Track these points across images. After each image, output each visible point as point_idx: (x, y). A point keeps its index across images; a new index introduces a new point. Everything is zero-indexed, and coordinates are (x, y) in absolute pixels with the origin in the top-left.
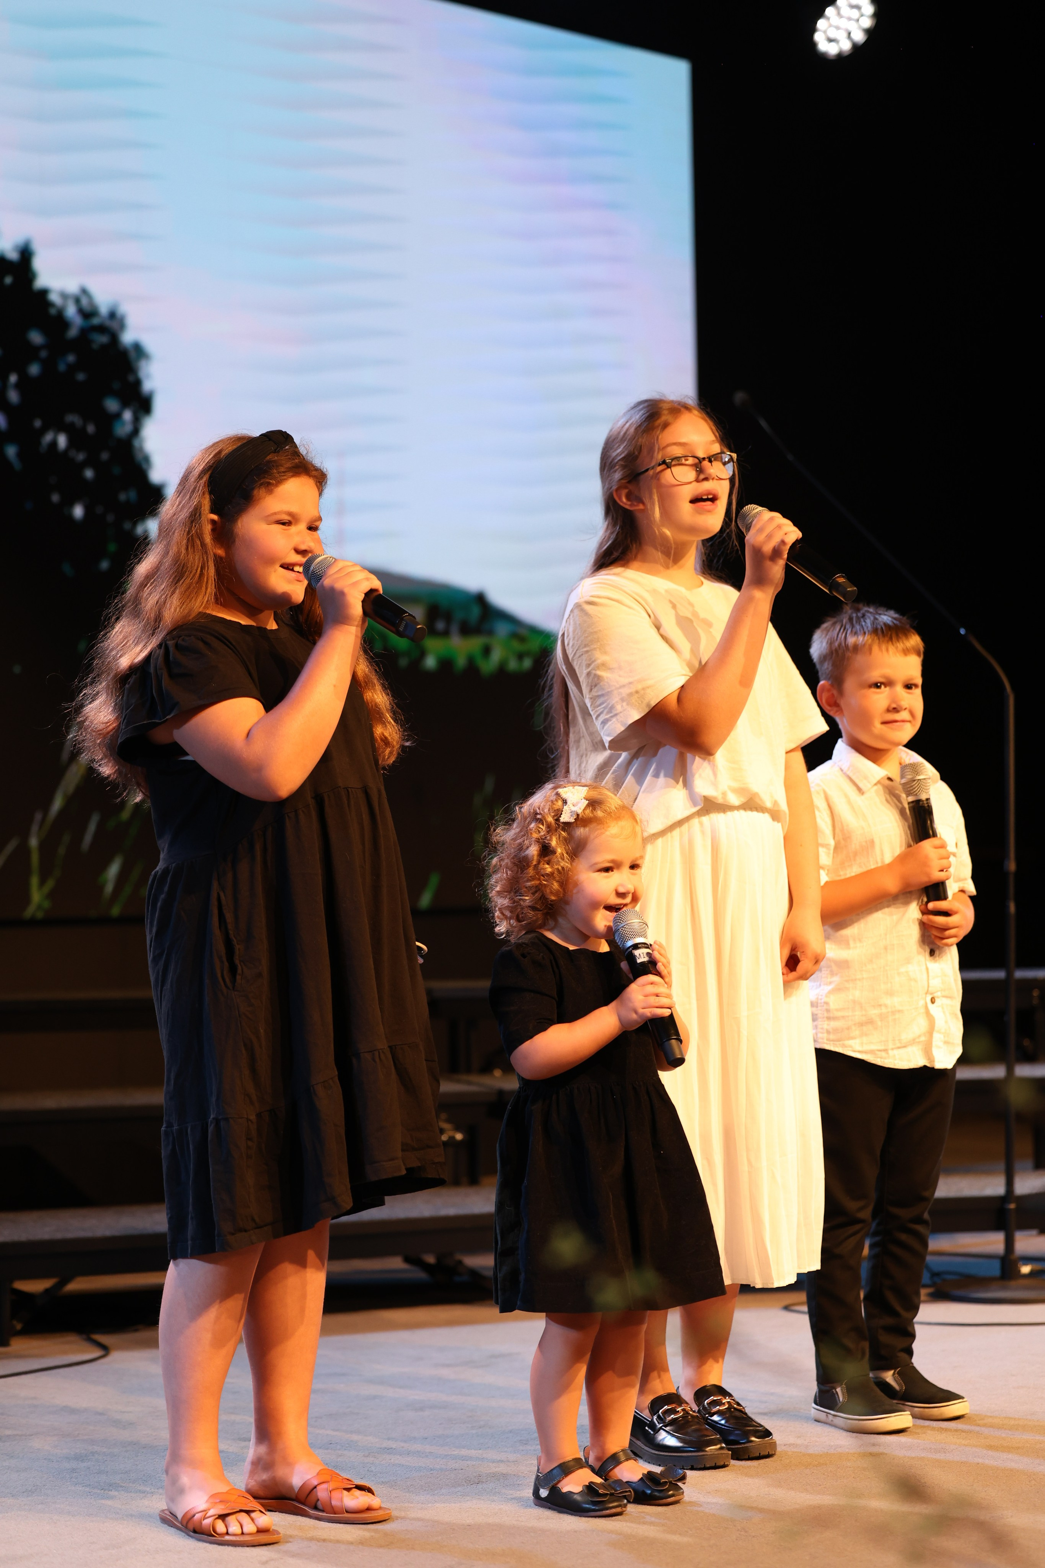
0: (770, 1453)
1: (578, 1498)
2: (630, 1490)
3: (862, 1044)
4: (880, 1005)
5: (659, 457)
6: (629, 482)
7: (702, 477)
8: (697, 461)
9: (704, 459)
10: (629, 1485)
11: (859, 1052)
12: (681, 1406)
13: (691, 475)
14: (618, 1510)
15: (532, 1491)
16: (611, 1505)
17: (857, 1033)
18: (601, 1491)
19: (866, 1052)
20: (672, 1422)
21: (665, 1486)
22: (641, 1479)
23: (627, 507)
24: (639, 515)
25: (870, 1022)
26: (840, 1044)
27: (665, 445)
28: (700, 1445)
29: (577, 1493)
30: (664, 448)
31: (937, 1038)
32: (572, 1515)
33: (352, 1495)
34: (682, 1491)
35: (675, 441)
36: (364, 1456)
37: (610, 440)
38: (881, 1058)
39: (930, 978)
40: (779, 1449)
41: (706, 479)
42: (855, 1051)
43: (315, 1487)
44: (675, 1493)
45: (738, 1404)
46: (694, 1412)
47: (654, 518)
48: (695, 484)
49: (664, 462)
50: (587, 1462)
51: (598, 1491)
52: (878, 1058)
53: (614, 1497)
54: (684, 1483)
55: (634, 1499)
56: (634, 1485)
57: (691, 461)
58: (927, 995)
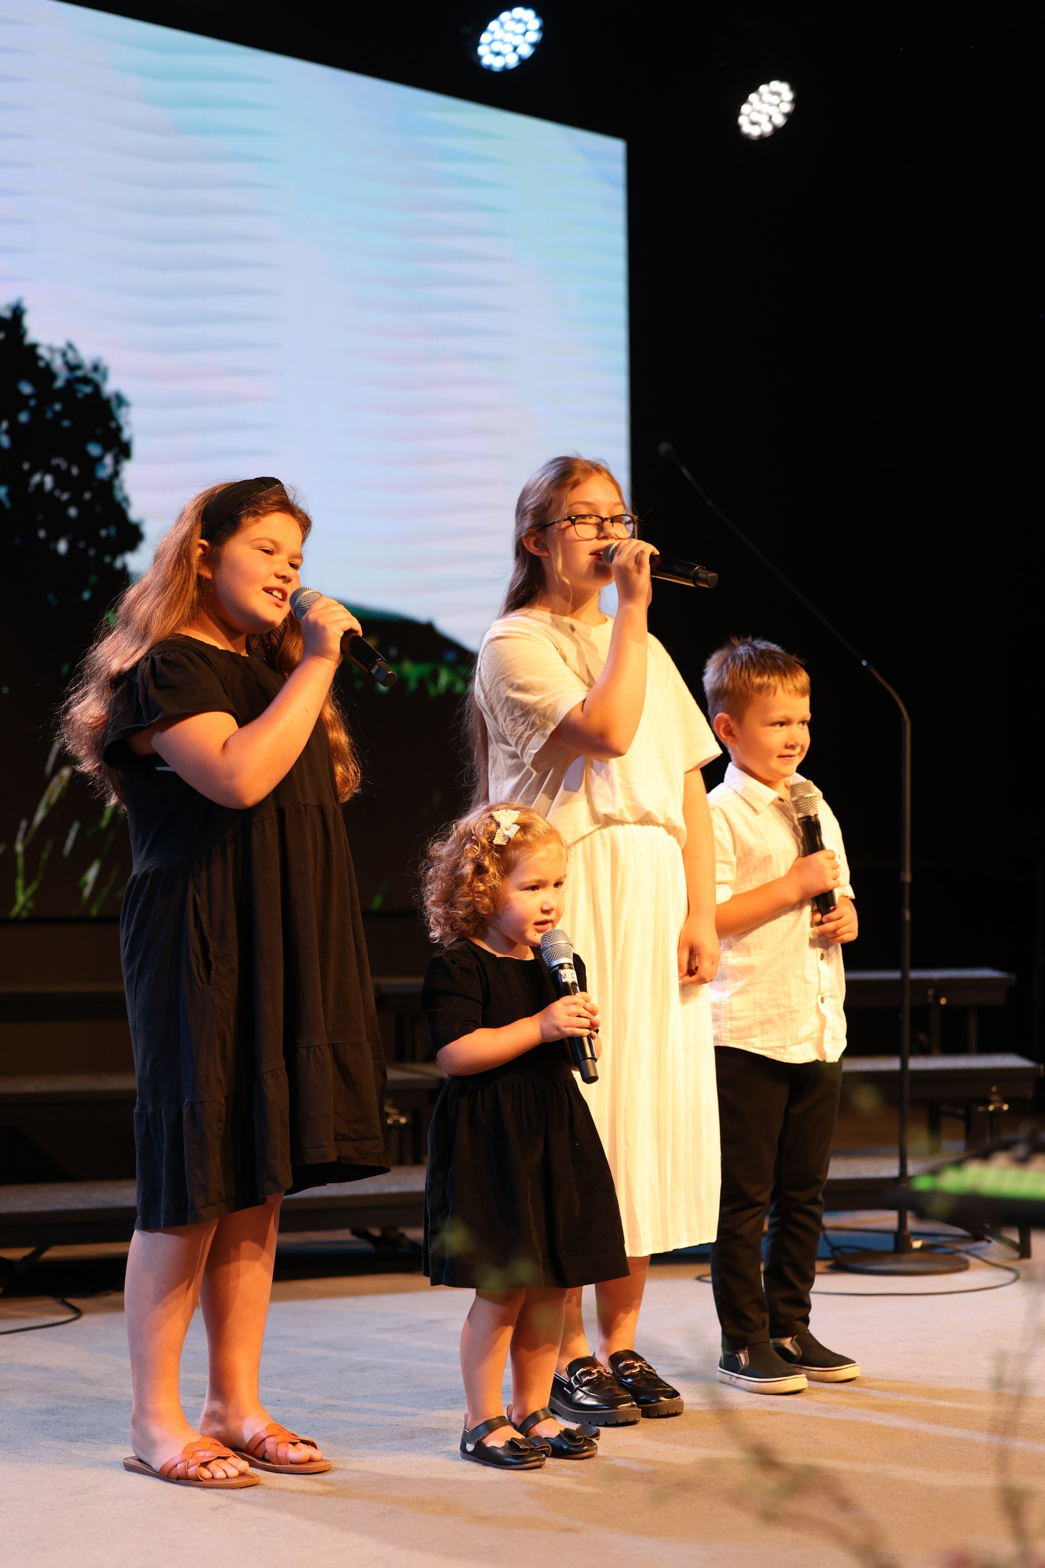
0: (678, 1412)
1: (501, 1452)
2: (548, 1446)
3: (763, 1041)
4: (779, 1006)
5: (565, 513)
6: (538, 531)
7: (602, 535)
8: (599, 520)
9: (606, 519)
10: (548, 1441)
12: (595, 1368)
13: (593, 533)
14: (538, 1463)
15: (459, 1446)
16: (531, 1459)
18: (521, 1447)
19: (766, 1049)
20: (587, 1384)
21: (580, 1442)
22: (559, 1436)
23: (534, 552)
24: (544, 561)
25: (770, 1021)
26: (742, 1042)
27: (572, 502)
28: (613, 1403)
29: (500, 1448)
30: (571, 505)
31: (827, 1034)
32: (495, 1467)
33: (296, 1448)
34: (595, 1446)
35: (582, 500)
36: (309, 1412)
38: (780, 1054)
39: (821, 980)
40: (686, 1408)
41: (605, 537)
43: (264, 1440)
44: (590, 1448)
45: (650, 1367)
46: (608, 1373)
48: (595, 540)
49: (569, 518)
50: (510, 1419)
51: (519, 1446)
52: (777, 1054)
53: (534, 1452)
54: (598, 1440)
55: (552, 1453)
56: (552, 1440)
57: (594, 519)
58: (818, 995)
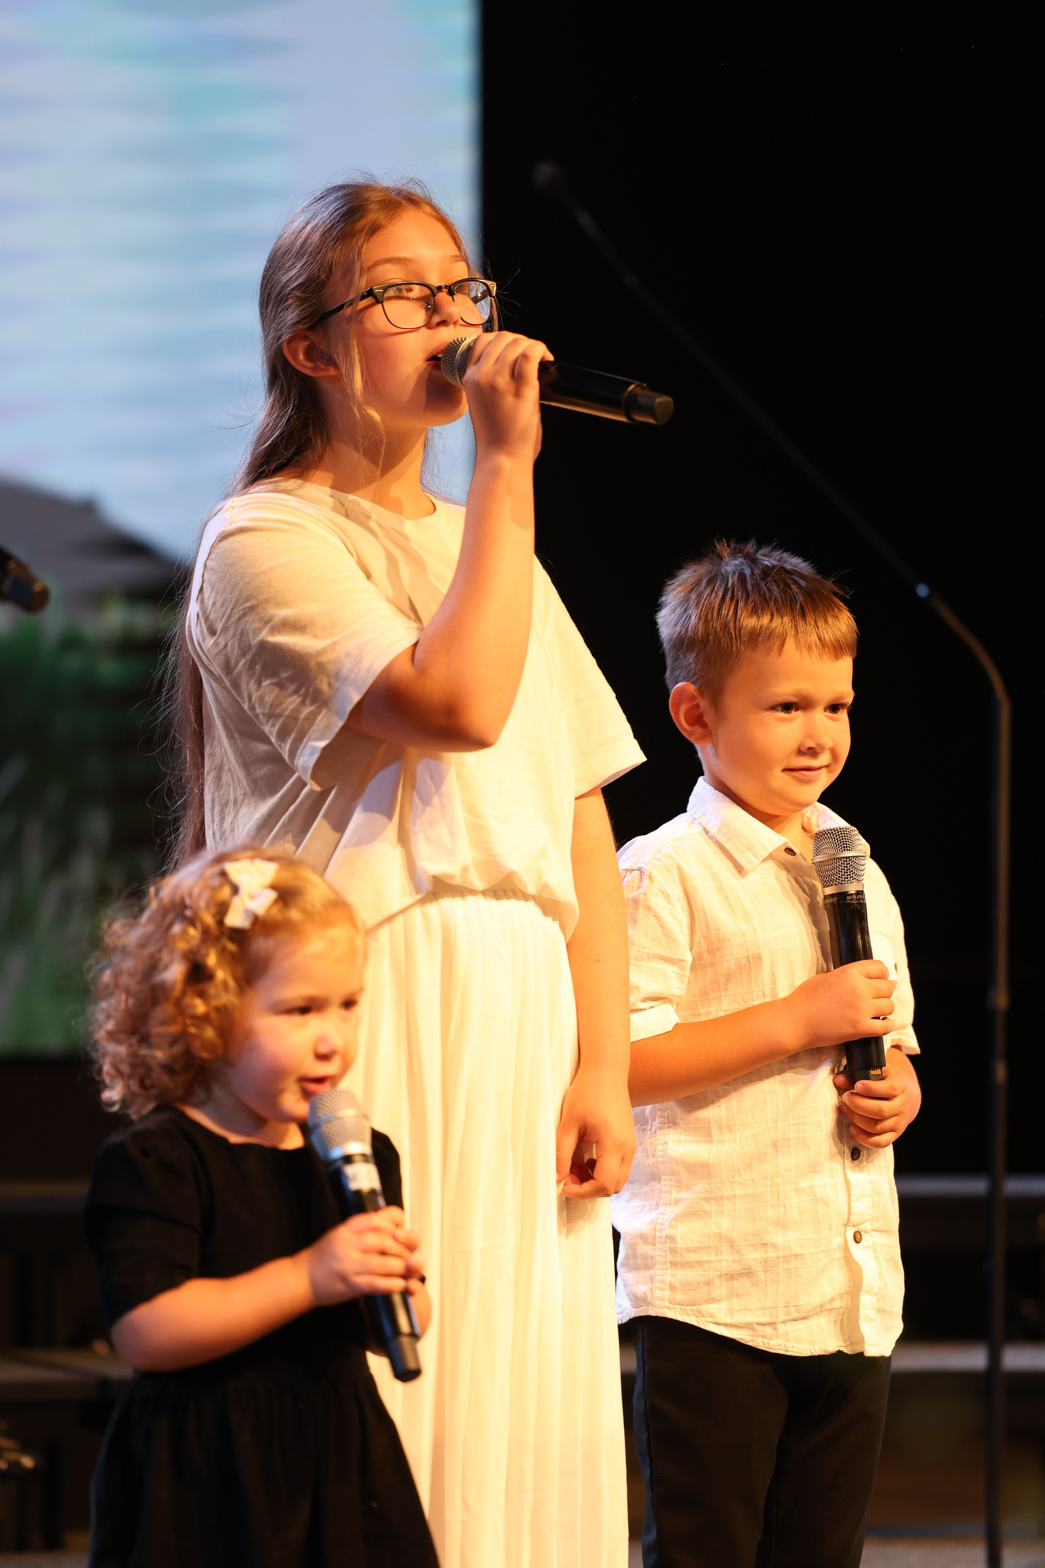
3: (731, 1311)
4: (765, 1245)
5: (362, 285)
6: (311, 328)
7: (436, 319)
8: (427, 292)
9: (439, 288)
11: (726, 1325)
13: (419, 316)
17: (723, 1291)
19: (737, 1326)
23: (307, 372)
24: (327, 387)
25: (747, 1273)
26: (692, 1310)
27: (370, 263)
30: (370, 268)
31: (867, 1303)
35: (390, 256)
37: (278, 254)
38: (764, 1337)
39: (852, 1198)
41: (443, 323)
42: (718, 1324)
47: (352, 389)
48: (424, 331)
49: (370, 293)
52: (758, 1336)
57: (417, 291)
58: (848, 1228)
